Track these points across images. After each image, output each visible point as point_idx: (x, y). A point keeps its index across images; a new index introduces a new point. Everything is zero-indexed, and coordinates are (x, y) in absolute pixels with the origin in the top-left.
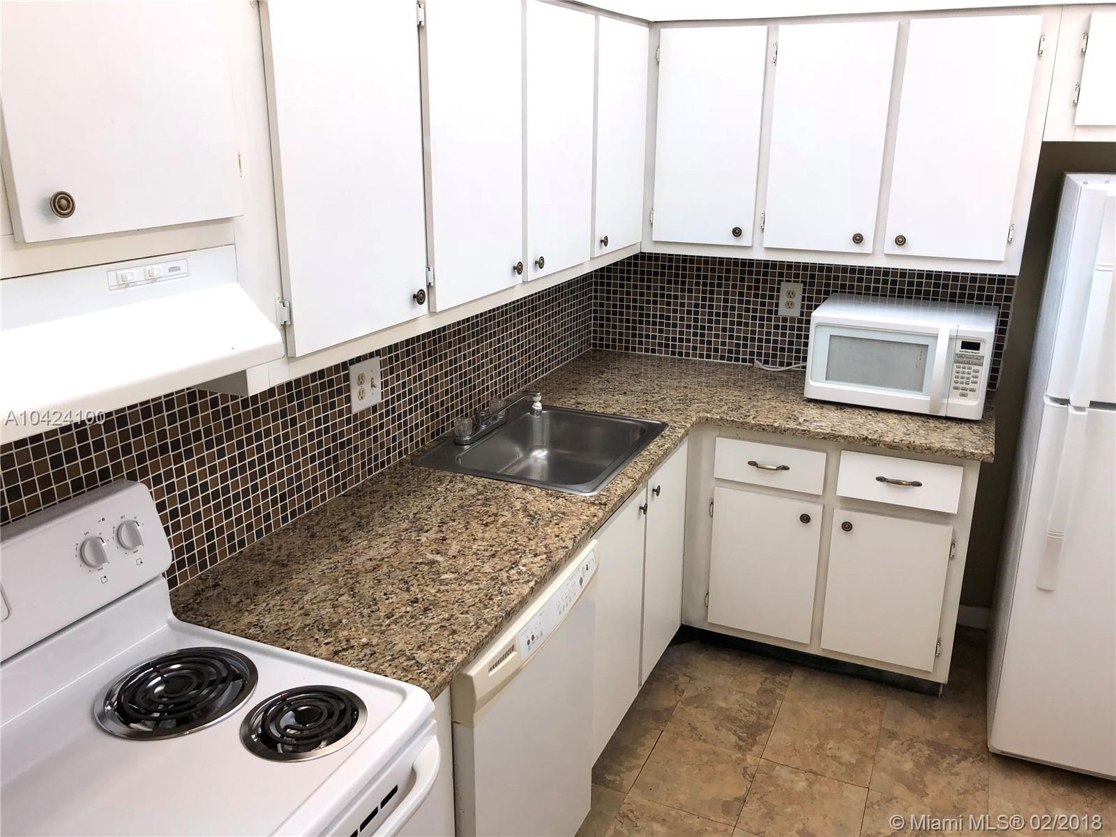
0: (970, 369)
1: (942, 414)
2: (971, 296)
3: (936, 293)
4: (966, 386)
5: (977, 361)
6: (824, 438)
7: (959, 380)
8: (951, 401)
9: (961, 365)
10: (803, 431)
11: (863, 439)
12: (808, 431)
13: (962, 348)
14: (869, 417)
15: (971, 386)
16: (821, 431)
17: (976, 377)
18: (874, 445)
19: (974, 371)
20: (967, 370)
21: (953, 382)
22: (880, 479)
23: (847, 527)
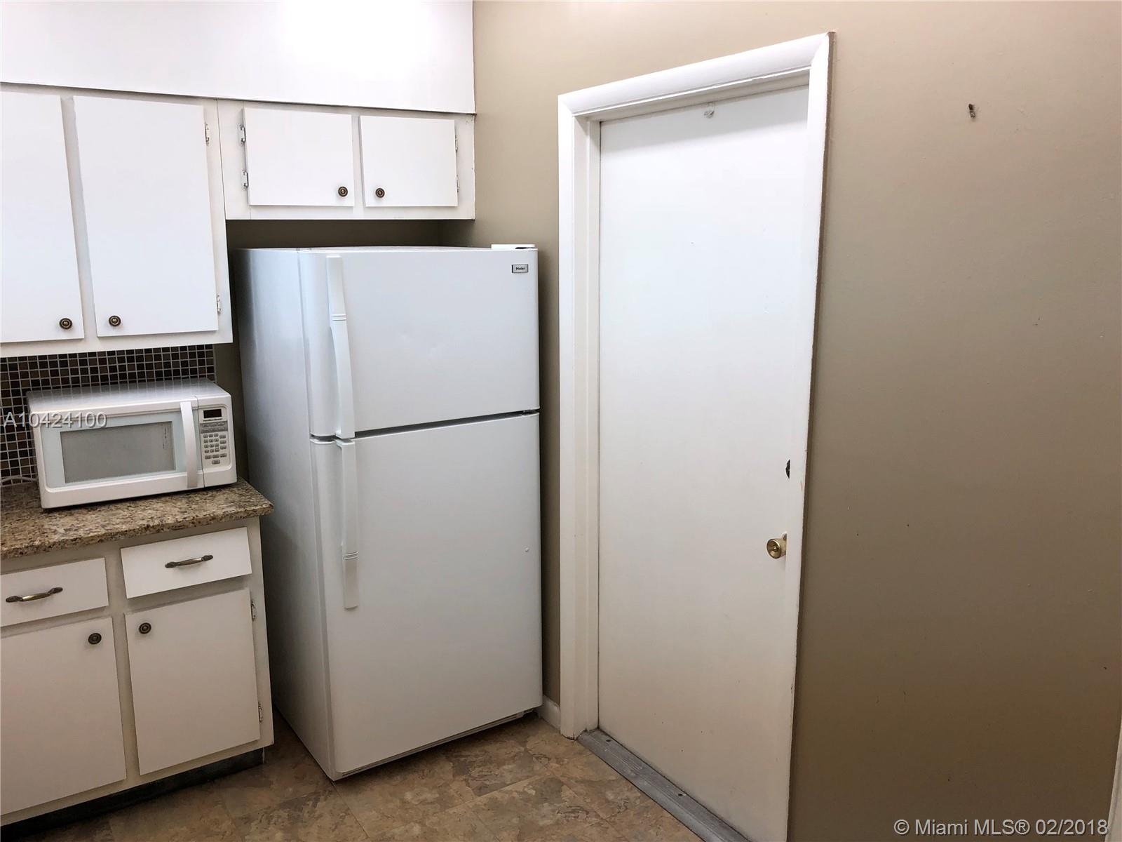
0: (216, 435)
1: (200, 486)
2: (177, 372)
3: (141, 375)
4: (217, 453)
5: (222, 427)
6: (101, 541)
7: (209, 449)
8: (206, 471)
9: (208, 434)
10: (72, 540)
11: (145, 528)
12: (80, 539)
13: (205, 417)
14: (130, 508)
15: (221, 452)
16: (96, 534)
17: (224, 442)
18: (158, 531)
19: (221, 437)
20: (214, 438)
21: (203, 452)
22: (170, 565)
23: (145, 629)
